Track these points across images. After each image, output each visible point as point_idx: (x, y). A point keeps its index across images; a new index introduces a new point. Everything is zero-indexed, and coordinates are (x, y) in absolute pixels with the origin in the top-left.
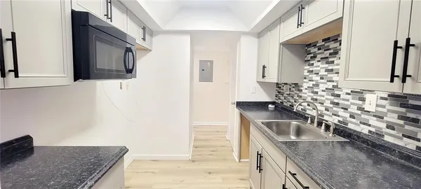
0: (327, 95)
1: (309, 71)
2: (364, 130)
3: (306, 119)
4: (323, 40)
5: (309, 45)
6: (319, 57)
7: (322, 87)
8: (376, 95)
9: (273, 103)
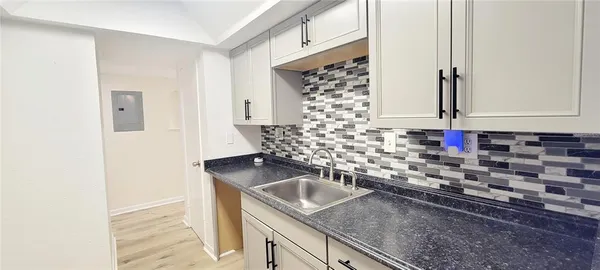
0: (338, 137)
1: (310, 108)
2: (386, 175)
3: (317, 172)
4: (326, 68)
5: (306, 73)
6: (322, 89)
7: (330, 127)
8: (394, 134)
9: (260, 155)
